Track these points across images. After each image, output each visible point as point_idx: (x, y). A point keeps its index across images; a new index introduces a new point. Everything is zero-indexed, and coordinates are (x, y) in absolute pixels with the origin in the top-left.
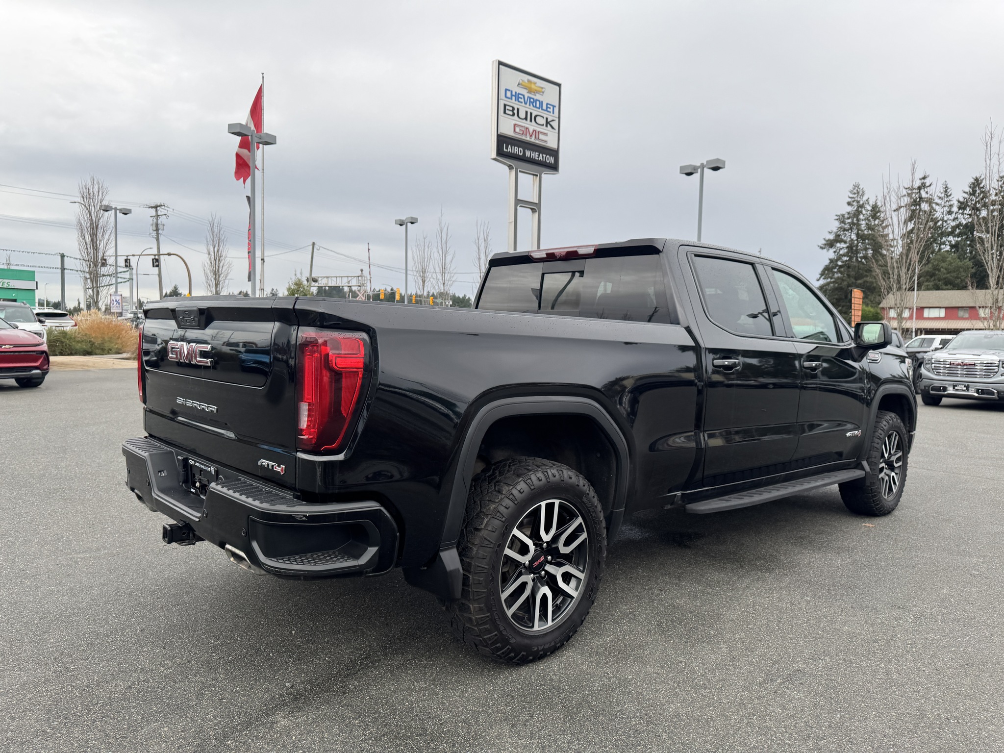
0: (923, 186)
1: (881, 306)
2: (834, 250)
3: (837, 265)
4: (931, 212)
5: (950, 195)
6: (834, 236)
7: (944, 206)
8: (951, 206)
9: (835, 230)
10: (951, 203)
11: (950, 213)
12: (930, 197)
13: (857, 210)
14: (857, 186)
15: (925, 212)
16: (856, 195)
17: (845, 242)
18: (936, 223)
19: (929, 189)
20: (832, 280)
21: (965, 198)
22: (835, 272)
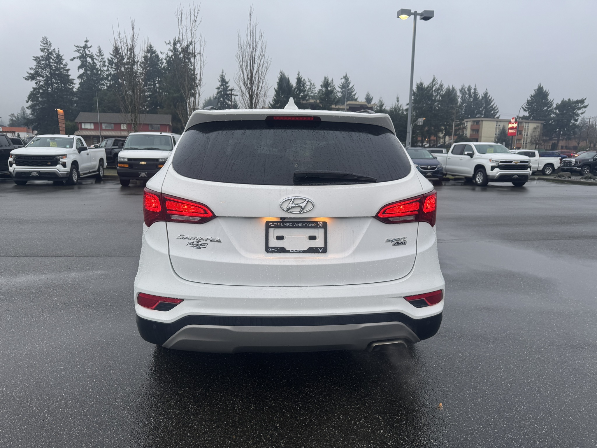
0: (86, 47)
1: (76, 121)
2: (36, 82)
3: (39, 92)
4: (92, 63)
5: (103, 55)
6: (34, 71)
7: (100, 62)
8: (104, 62)
9: (34, 67)
10: (105, 60)
11: (104, 66)
12: (92, 54)
13: (48, 55)
14: (45, 39)
15: (89, 63)
16: (46, 45)
17: (43, 77)
18: (98, 71)
19: (90, 49)
20: (38, 103)
21: (112, 58)
22: (38, 97)
